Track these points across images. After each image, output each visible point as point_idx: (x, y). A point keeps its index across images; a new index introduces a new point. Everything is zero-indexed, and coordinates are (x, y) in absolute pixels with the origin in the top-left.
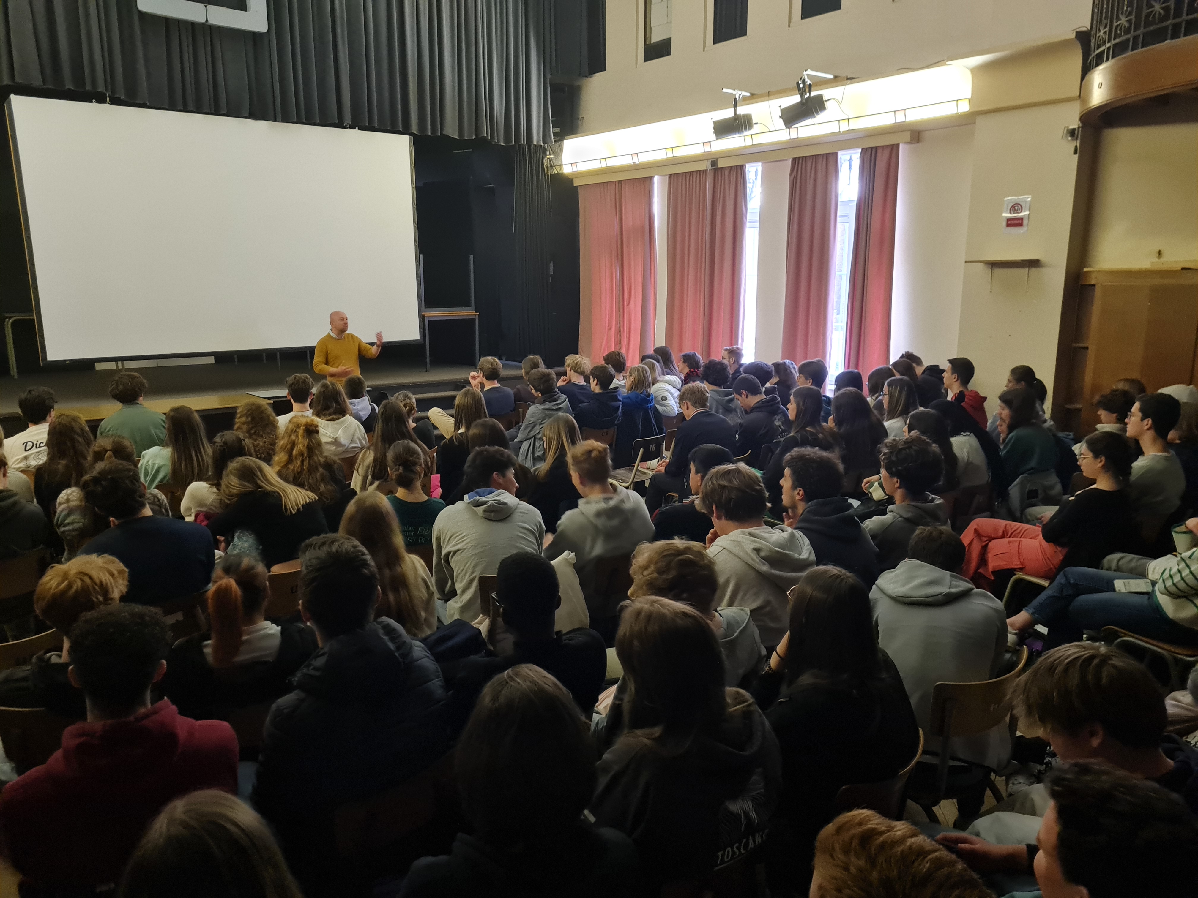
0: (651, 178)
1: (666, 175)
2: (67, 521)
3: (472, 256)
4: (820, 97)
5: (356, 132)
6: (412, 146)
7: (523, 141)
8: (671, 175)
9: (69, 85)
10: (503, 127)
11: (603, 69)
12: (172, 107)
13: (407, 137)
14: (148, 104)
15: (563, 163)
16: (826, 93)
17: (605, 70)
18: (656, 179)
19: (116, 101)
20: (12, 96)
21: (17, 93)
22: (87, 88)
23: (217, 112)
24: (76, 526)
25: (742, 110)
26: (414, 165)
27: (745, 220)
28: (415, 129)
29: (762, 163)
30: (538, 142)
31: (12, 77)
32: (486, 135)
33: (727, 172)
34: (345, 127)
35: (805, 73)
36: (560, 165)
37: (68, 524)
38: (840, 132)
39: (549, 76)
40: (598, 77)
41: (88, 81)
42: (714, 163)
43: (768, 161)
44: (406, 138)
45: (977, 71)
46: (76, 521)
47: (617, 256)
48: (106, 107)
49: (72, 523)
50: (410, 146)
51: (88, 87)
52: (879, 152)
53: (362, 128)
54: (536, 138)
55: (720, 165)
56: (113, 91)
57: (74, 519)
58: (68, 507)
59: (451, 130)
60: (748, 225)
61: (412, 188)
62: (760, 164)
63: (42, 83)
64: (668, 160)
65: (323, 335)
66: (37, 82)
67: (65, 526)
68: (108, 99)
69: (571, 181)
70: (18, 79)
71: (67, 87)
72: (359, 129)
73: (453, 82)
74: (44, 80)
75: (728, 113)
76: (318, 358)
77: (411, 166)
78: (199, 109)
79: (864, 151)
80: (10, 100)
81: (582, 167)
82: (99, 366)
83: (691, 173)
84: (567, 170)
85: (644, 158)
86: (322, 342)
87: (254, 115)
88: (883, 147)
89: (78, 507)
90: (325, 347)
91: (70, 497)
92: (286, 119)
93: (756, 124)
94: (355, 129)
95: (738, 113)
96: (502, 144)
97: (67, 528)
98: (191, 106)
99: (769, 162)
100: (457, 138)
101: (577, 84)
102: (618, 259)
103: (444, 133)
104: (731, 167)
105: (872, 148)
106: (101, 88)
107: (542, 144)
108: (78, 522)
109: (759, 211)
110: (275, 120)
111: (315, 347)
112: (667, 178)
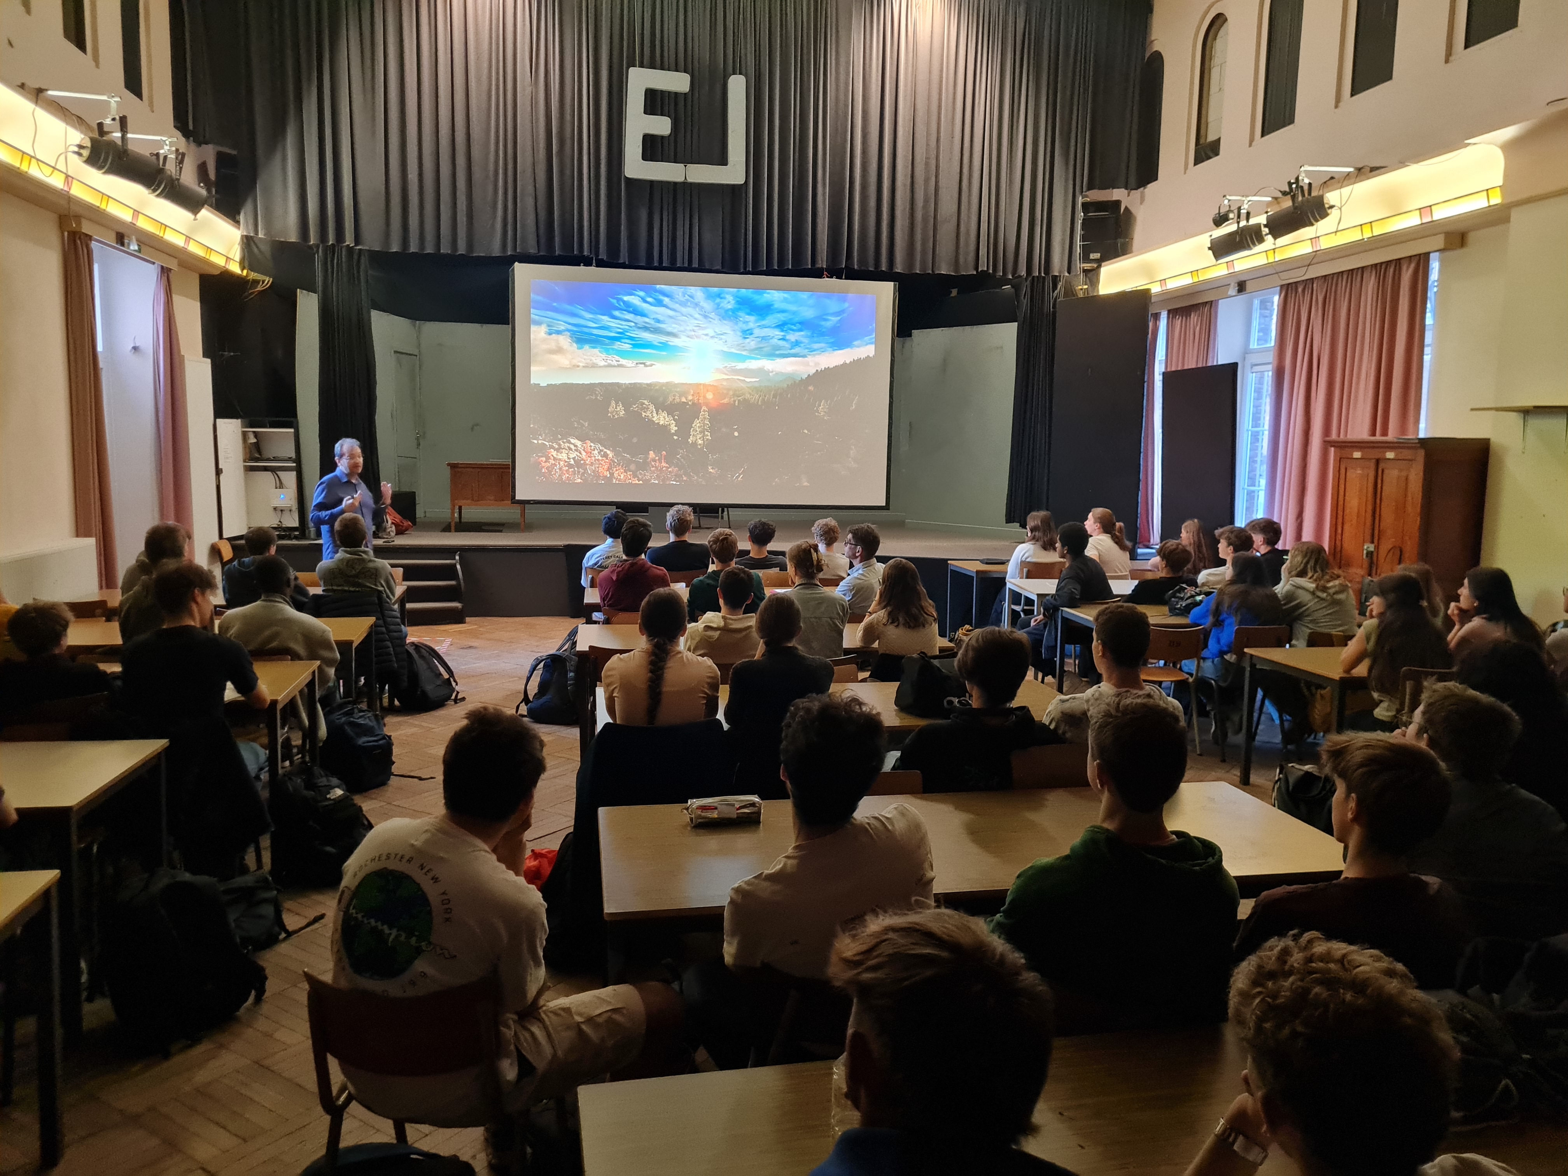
7: (1038, 273)
9: (559, 251)
10: (1012, 258)
11: (1155, 179)
14: (627, 263)
19: (601, 264)
21: (520, 262)
30: (1060, 272)
32: (986, 269)
41: (576, 245)
42: (1242, 287)
45: (1509, 148)
51: (576, 252)
52: (1401, 266)
54: (1058, 267)
56: (597, 254)
64: (1194, 285)
66: (533, 250)
70: (518, 250)
71: (557, 253)
74: (539, 248)
85: (1171, 285)
88: (1407, 259)
96: (1010, 277)
98: (666, 262)
100: (952, 274)
106: (586, 252)
107: (1066, 274)
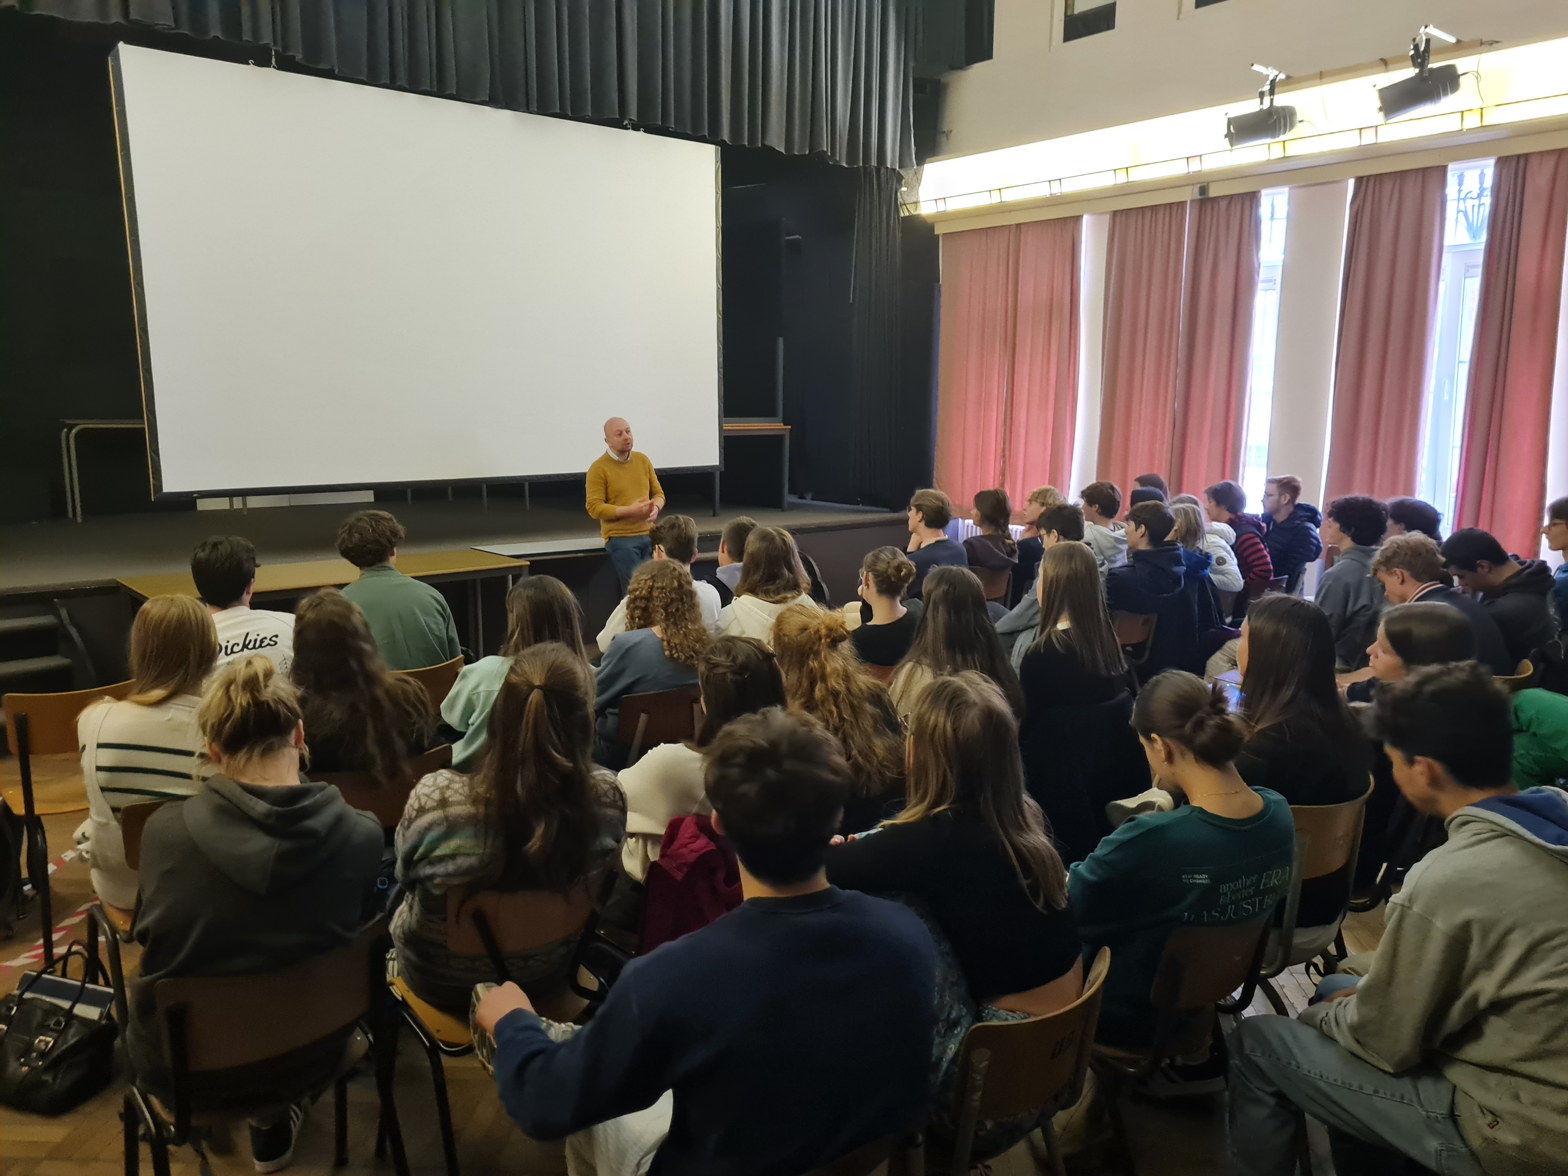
0: (1078, 219)
1: (1105, 213)
2: (438, 852)
3: (781, 340)
4: (1452, 68)
5: (641, 135)
6: (719, 162)
7: (874, 162)
8: (1115, 213)
9: (216, 31)
10: (846, 138)
11: (987, 54)
12: (373, 80)
13: (714, 146)
14: (337, 71)
15: (921, 199)
16: (1461, 64)
17: (990, 57)
18: (1086, 219)
19: (287, 65)
20: (121, 45)
21: (130, 41)
22: (245, 38)
23: (440, 92)
24: (463, 862)
25: (1281, 100)
26: (720, 193)
27: (1256, 278)
28: (726, 136)
29: (1291, 189)
30: (893, 163)
31: (126, 13)
32: (825, 149)
33: (1223, 204)
34: (625, 128)
35: (1422, 30)
36: (916, 203)
37: (442, 859)
38: (1462, 130)
39: (912, 64)
40: (978, 69)
41: (246, 25)
42: (1203, 190)
43: (1301, 184)
44: (712, 148)
46: (462, 850)
47: (1006, 341)
48: (270, 73)
49: (452, 856)
50: (717, 162)
51: (247, 36)
52: (1534, 162)
53: (651, 130)
54: (891, 158)
55: (1213, 193)
56: (285, 48)
57: (459, 847)
58: (446, 818)
59: (776, 141)
60: (1260, 286)
61: (717, 227)
62: (1286, 190)
63: (173, 25)
64: (1116, 187)
65: (598, 455)
66: (165, 21)
67: (431, 863)
68: (273, 60)
69: (931, 228)
70: (133, 16)
71: (212, 34)
72: (645, 132)
73: (782, 65)
74: (176, 19)
75: (1251, 106)
76: (593, 494)
77: (717, 193)
78: (414, 86)
79: (1502, 162)
80: (118, 51)
81: (953, 205)
82: (203, 505)
83: (1154, 208)
84: (926, 209)
85: (1070, 187)
86: (596, 465)
87: (495, 101)
88: (1542, 154)
89: (471, 820)
90: (603, 476)
91: (448, 793)
92: (544, 110)
93: (1301, 121)
94: (639, 130)
95: (1276, 104)
96: (845, 165)
97: (440, 869)
98: (402, 81)
99: (1306, 186)
100: (783, 151)
101: (943, 80)
102: (1006, 345)
103: (766, 143)
104: (1232, 196)
105: (1519, 156)
106: (267, 39)
107: (898, 169)
108: (468, 855)
109: (1281, 263)
110: (528, 111)
111: (584, 474)
112: (1107, 218)
